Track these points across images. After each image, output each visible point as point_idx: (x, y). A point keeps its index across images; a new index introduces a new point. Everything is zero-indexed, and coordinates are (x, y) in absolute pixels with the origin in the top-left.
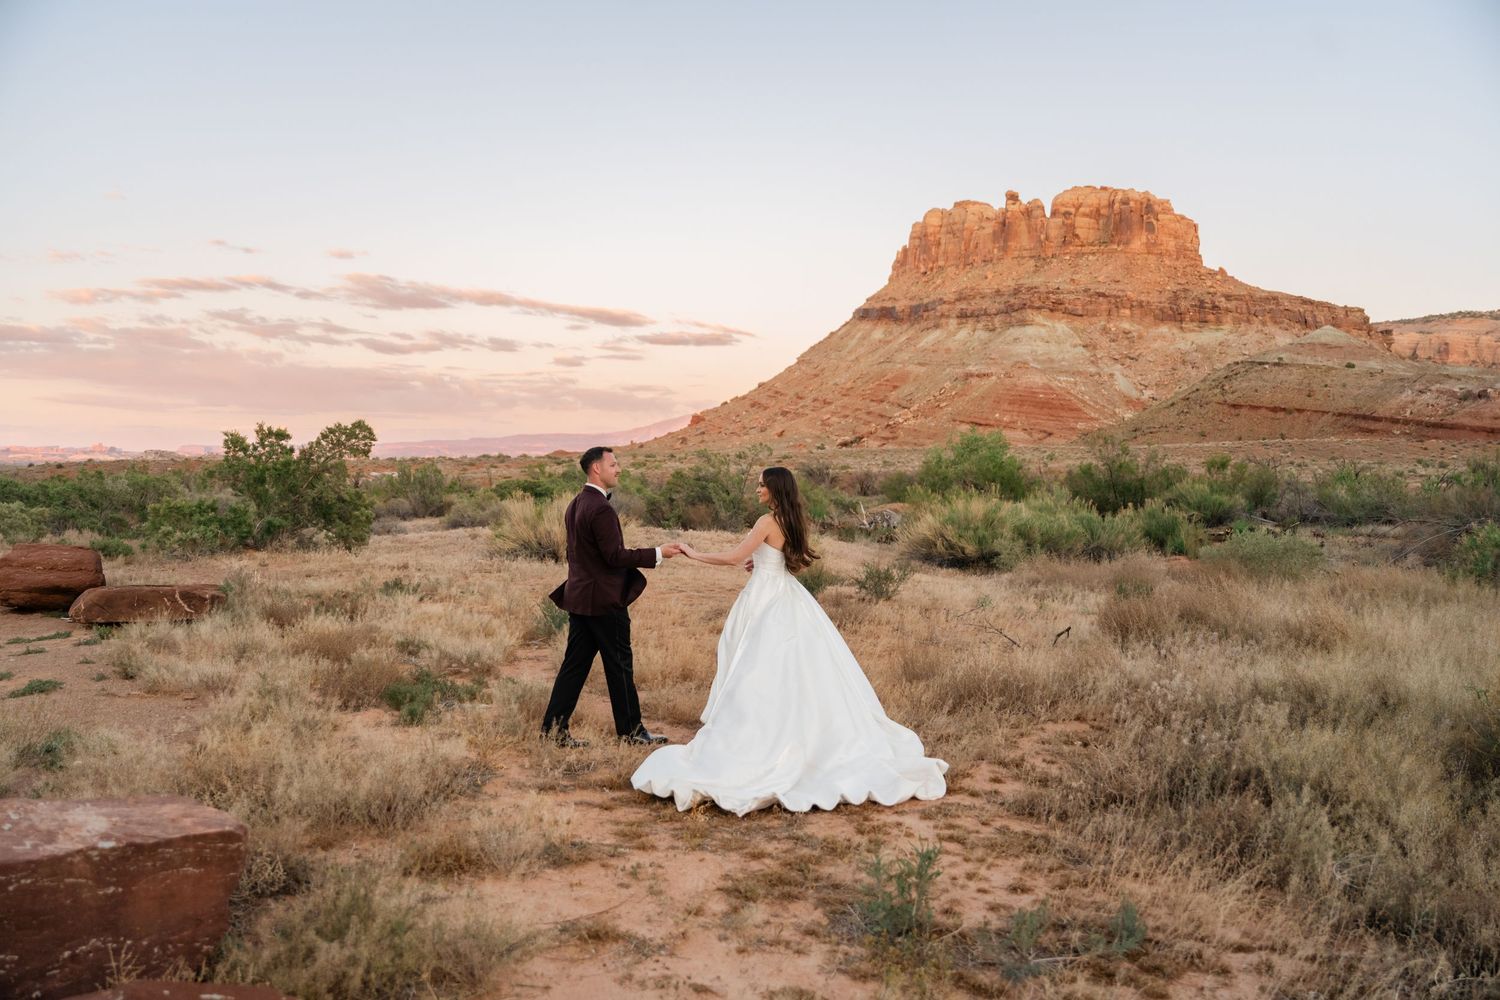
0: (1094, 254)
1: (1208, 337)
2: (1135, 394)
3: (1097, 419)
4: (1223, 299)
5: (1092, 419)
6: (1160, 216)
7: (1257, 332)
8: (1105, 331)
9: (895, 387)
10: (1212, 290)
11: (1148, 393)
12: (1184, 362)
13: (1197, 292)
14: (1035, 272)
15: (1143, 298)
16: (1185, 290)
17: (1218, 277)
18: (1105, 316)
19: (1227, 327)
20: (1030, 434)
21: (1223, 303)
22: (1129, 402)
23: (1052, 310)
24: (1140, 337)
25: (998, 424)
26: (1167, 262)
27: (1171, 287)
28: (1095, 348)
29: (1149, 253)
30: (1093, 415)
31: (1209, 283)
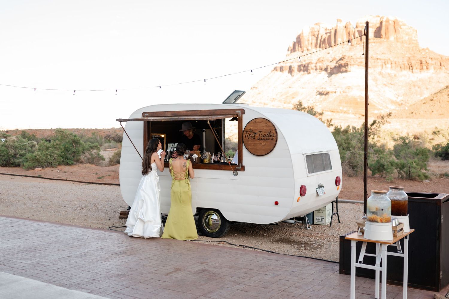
0: (374, 43)
1: (425, 75)
2: (394, 99)
3: (382, 109)
4: (430, 60)
5: (379, 109)
6: (402, 27)
7: (445, 73)
8: (380, 73)
9: (293, 98)
10: (425, 56)
11: (400, 98)
12: (414, 86)
13: (419, 56)
14: (350, 50)
15: (396, 60)
16: (413, 56)
17: (427, 51)
18: (380, 68)
19: (431, 70)
20: (355, 115)
21: (430, 61)
22: (392, 102)
23: (358, 66)
24: (395, 75)
25: (342, 111)
26: (405, 45)
27: (408, 55)
28: (377, 80)
29: (397, 41)
30: (380, 107)
31: (423, 53)
